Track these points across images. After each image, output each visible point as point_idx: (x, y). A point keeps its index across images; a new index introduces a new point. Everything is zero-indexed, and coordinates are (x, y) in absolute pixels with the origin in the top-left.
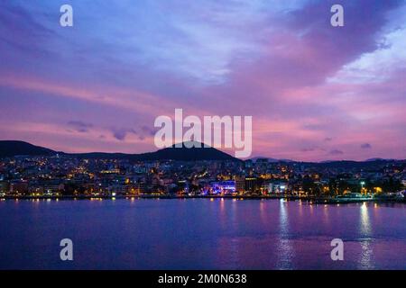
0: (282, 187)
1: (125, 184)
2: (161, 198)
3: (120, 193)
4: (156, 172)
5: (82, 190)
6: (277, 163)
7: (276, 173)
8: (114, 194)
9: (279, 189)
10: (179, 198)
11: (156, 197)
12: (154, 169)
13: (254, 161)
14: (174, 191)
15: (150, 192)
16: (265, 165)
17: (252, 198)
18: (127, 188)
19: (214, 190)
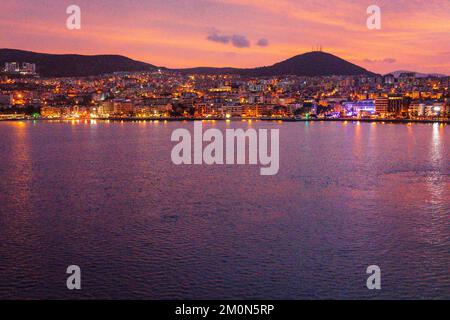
0: (437, 109)
1: (240, 104)
2: (283, 120)
3: (235, 115)
4: (274, 90)
5: (192, 111)
6: (427, 78)
7: (426, 91)
8: (228, 116)
9: (433, 111)
10: (304, 120)
11: (277, 119)
12: (271, 86)
13: (396, 76)
14: (298, 112)
15: (269, 114)
16: (410, 80)
18: (243, 109)
19: (348, 112)
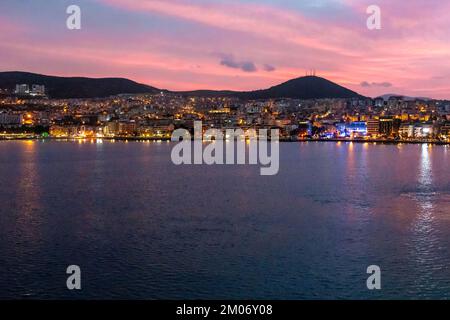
0: (426, 130)
1: (238, 125)
4: (270, 112)
7: (414, 113)
9: (422, 132)
10: (300, 141)
12: (268, 108)
13: (386, 99)
14: (294, 133)
16: (399, 103)
17: (387, 142)
19: (342, 133)
